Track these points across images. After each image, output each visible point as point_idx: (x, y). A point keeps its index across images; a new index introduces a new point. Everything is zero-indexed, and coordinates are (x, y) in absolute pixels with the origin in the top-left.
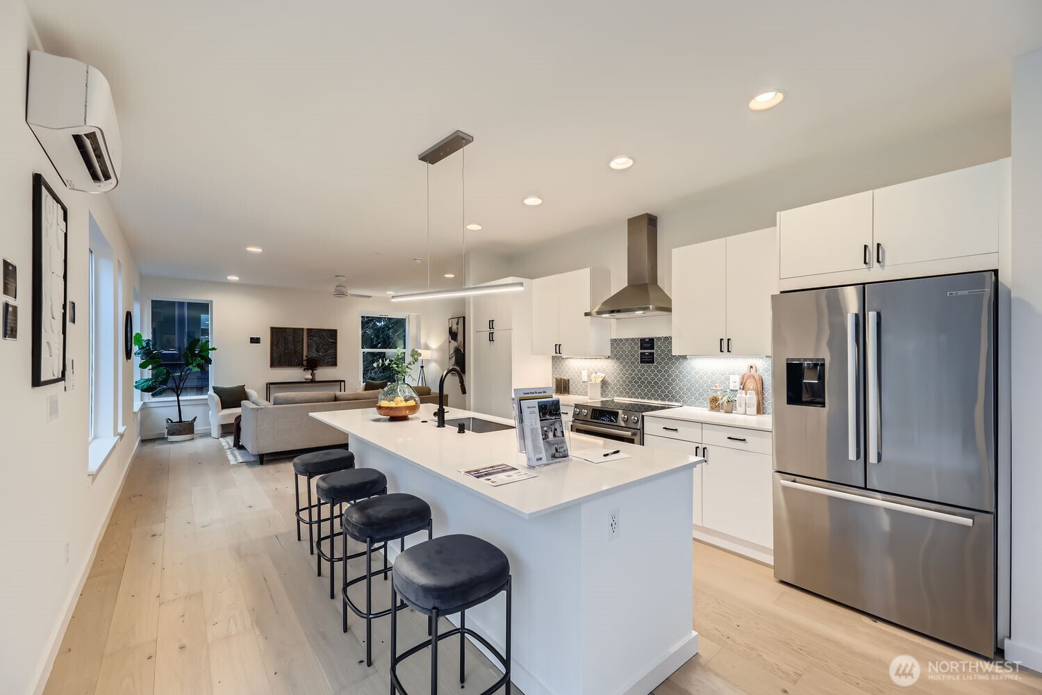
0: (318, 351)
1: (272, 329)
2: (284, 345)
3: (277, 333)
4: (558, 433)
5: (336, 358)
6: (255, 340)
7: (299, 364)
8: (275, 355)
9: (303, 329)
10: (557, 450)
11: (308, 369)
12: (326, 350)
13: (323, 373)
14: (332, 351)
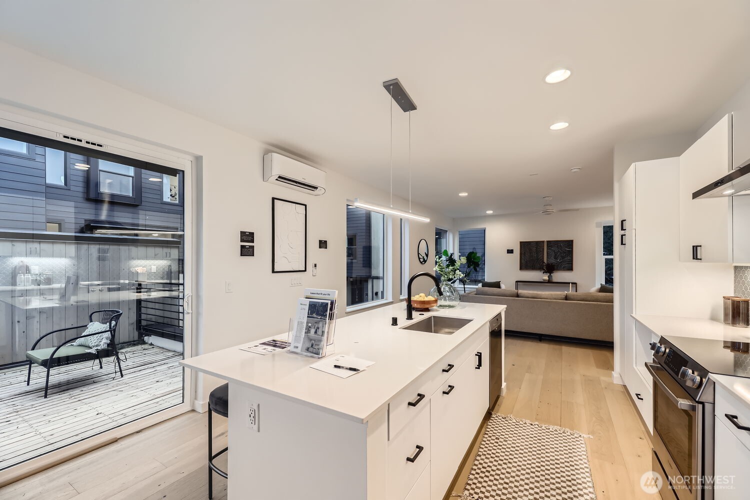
0: (556, 258)
1: (521, 242)
2: (529, 254)
3: (523, 245)
4: (320, 332)
5: (572, 264)
6: (510, 251)
7: (540, 268)
8: (523, 261)
9: (543, 242)
10: (312, 345)
11: (546, 272)
12: (563, 257)
13: (560, 276)
14: (569, 258)
